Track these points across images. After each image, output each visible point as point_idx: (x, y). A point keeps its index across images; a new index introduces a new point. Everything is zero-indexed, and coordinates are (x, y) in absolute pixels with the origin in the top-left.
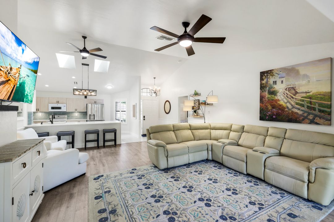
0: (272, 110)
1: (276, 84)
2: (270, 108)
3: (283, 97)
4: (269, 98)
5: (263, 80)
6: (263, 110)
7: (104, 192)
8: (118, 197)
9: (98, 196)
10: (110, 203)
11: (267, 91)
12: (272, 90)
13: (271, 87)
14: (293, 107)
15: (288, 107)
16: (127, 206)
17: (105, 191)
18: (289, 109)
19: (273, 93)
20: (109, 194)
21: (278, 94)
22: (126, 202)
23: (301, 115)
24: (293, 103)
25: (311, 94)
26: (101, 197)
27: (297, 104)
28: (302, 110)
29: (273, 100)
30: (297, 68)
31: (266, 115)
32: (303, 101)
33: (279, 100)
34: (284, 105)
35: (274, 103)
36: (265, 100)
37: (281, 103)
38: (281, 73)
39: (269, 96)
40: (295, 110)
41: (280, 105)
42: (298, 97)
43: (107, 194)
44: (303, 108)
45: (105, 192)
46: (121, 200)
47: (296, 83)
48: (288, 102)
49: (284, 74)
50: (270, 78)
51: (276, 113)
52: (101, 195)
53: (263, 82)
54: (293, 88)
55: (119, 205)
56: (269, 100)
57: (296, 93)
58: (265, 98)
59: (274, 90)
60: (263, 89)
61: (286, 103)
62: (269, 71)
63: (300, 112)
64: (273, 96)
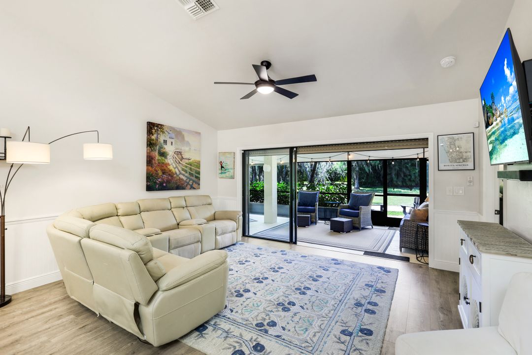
0: (162, 176)
1: (166, 144)
2: (160, 173)
3: (172, 162)
4: (159, 160)
5: (153, 135)
6: (153, 176)
7: (352, 337)
8: (339, 316)
9: (365, 334)
10: (356, 315)
11: (157, 151)
12: (162, 150)
13: (161, 147)
14: (180, 173)
15: (176, 173)
16: (340, 301)
17: (348, 338)
18: (178, 176)
19: (163, 154)
20: (347, 328)
21: (168, 157)
22: (336, 305)
23: (186, 182)
24: (180, 169)
25: (191, 161)
26: (362, 331)
27: (183, 170)
28: (186, 177)
29: (163, 163)
30: (183, 133)
31: (157, 183)
32: (186, 167)
33: (169, 164)
34: (173, 169)
35: (165, 168)
36: (155, 163)
37: (171, 167)
38: (171, 132)
39: (160, 158)
40: (181, 176)
41: (170, 171)
42: (184, 162)
43: (350, 330)
44: (186, 175)
45: (350, 334)
46: (340, 310)
47: (183, 148)
48: (177, 167)
49: (173, 135)
50: (160, 135)
51: (167, 180)
52: (360, 334)
53: (154, 137)
54: (180, 152)
55: (347, 306)
56: (159, 163)
57: (182, 158)
58: (154, 160)
59: (164, 151)
60: (153, 146)
61: (175, 168)
62: (159, 124)
63: (185, 178)
64: (163, 158)
